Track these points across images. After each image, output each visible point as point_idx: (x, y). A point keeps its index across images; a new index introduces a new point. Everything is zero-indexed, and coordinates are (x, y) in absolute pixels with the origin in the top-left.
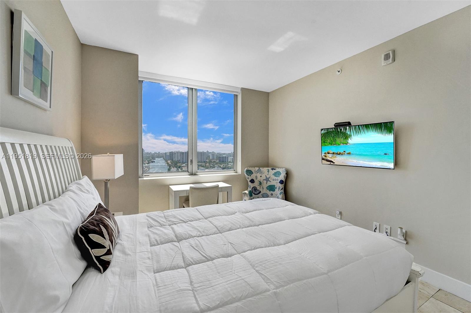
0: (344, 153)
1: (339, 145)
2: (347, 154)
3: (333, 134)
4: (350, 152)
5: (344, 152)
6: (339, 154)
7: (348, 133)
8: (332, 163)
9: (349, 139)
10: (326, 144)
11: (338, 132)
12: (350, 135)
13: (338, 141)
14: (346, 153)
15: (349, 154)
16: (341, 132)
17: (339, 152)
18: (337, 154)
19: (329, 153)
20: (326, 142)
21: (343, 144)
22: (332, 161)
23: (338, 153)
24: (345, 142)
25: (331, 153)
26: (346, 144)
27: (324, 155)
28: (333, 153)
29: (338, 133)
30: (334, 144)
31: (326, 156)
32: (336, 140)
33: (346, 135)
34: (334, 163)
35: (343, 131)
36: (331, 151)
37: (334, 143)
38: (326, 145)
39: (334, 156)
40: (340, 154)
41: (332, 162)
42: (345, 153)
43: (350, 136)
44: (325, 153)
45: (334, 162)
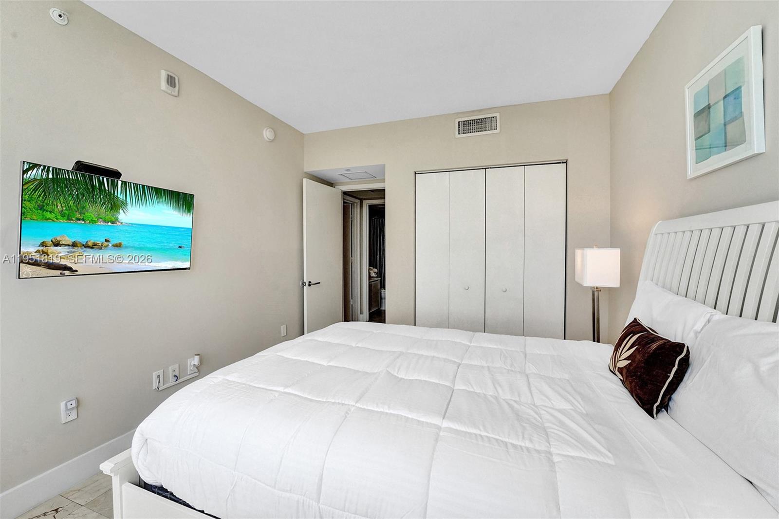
0: (106, 243)
1: (93, 222)
2: (113, 246)
3: (77, 189)
4: (120, 242)
5: (107, 241)
6: (92, 248)
7: (118, 196)
8: (67, 273)
9: (121, 211)
10: (48, 215)
11: (93, 186)
12: (123, 202)
13: (92, 211)
14: (110, 245)
15: (118, 246)
16: (100, 189)
17: (92, 241)
18: (86, 246)
19: (57, 244)
20: (49, 208)
21: (105, 221)
22: (69, 265)
23: (90, 244)
24: (109, 217)
25: (68, 245)
26: (113, 223)
27: (41, 248)
28: (74, 245)
29: (93, 190)
30: (79, 220)
31: (46, 253)
32: (83, 207)
33: (114, 199)
34: (77, 271)
35: (107, 188)
36: (67, 238)
37: (78, 216)
38: (47, 219)
39: (74, 252)
40: (94, 246)
41: (70, 269)
42: (108, 245)
43: (124, 204)
44: (43, 244)
45: (74, 269)
